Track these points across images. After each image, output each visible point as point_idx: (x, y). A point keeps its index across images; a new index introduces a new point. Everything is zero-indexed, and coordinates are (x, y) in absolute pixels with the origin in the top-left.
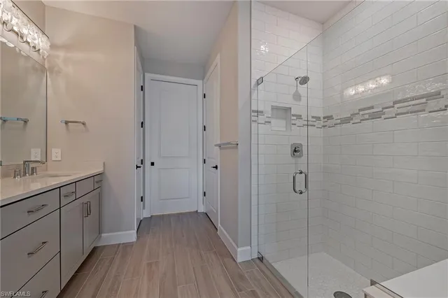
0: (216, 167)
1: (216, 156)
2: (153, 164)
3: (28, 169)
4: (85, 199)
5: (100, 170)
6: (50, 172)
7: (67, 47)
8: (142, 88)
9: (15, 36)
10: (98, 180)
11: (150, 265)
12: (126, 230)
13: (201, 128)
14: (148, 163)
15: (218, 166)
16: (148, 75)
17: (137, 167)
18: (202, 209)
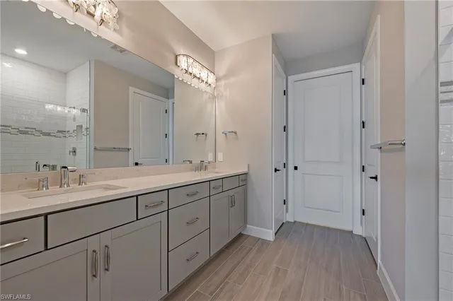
0: (376, 178)
1: (376, 162)
2: (296, 168)
3: (202, 167)
4: (231, 193)
5: (245, 170)
6: (217, 170)
7: (226, 77)
8: (285, 93)
9: (197, 80)
10: (243, 179)
11: (278, 270)
12: (265, 228)
13: (359, 124)
14: (291, 167)
15: (379, 177)
16: (291, 78)
17: (276, 170)
18: (359, 231)
